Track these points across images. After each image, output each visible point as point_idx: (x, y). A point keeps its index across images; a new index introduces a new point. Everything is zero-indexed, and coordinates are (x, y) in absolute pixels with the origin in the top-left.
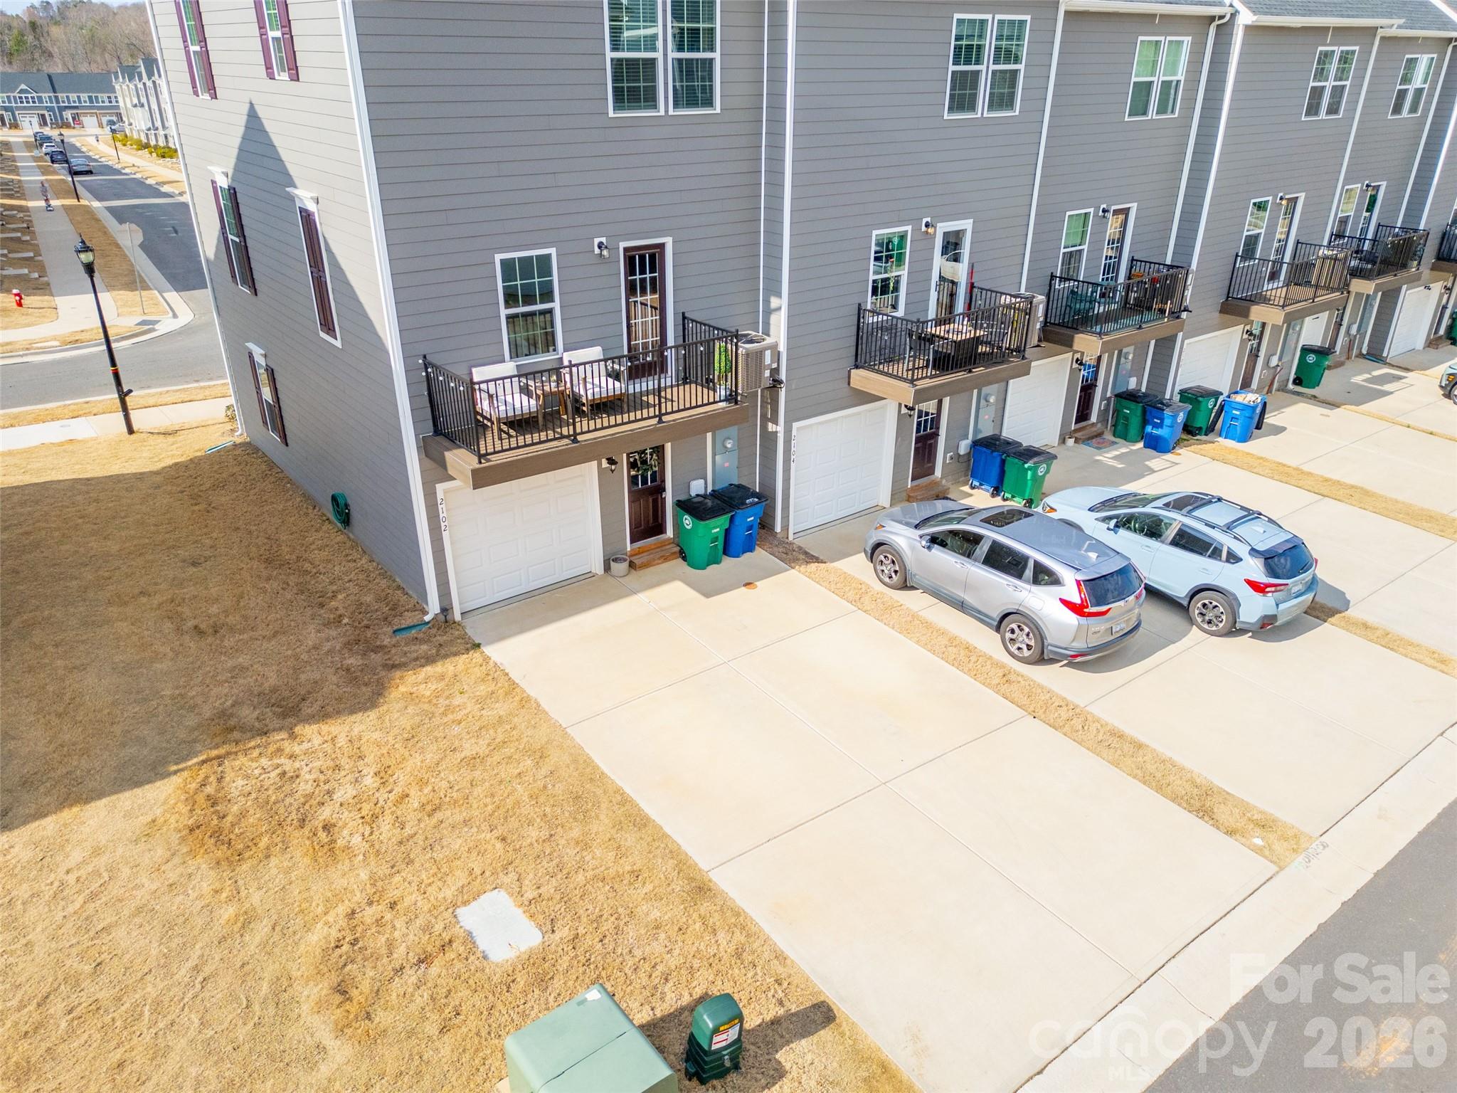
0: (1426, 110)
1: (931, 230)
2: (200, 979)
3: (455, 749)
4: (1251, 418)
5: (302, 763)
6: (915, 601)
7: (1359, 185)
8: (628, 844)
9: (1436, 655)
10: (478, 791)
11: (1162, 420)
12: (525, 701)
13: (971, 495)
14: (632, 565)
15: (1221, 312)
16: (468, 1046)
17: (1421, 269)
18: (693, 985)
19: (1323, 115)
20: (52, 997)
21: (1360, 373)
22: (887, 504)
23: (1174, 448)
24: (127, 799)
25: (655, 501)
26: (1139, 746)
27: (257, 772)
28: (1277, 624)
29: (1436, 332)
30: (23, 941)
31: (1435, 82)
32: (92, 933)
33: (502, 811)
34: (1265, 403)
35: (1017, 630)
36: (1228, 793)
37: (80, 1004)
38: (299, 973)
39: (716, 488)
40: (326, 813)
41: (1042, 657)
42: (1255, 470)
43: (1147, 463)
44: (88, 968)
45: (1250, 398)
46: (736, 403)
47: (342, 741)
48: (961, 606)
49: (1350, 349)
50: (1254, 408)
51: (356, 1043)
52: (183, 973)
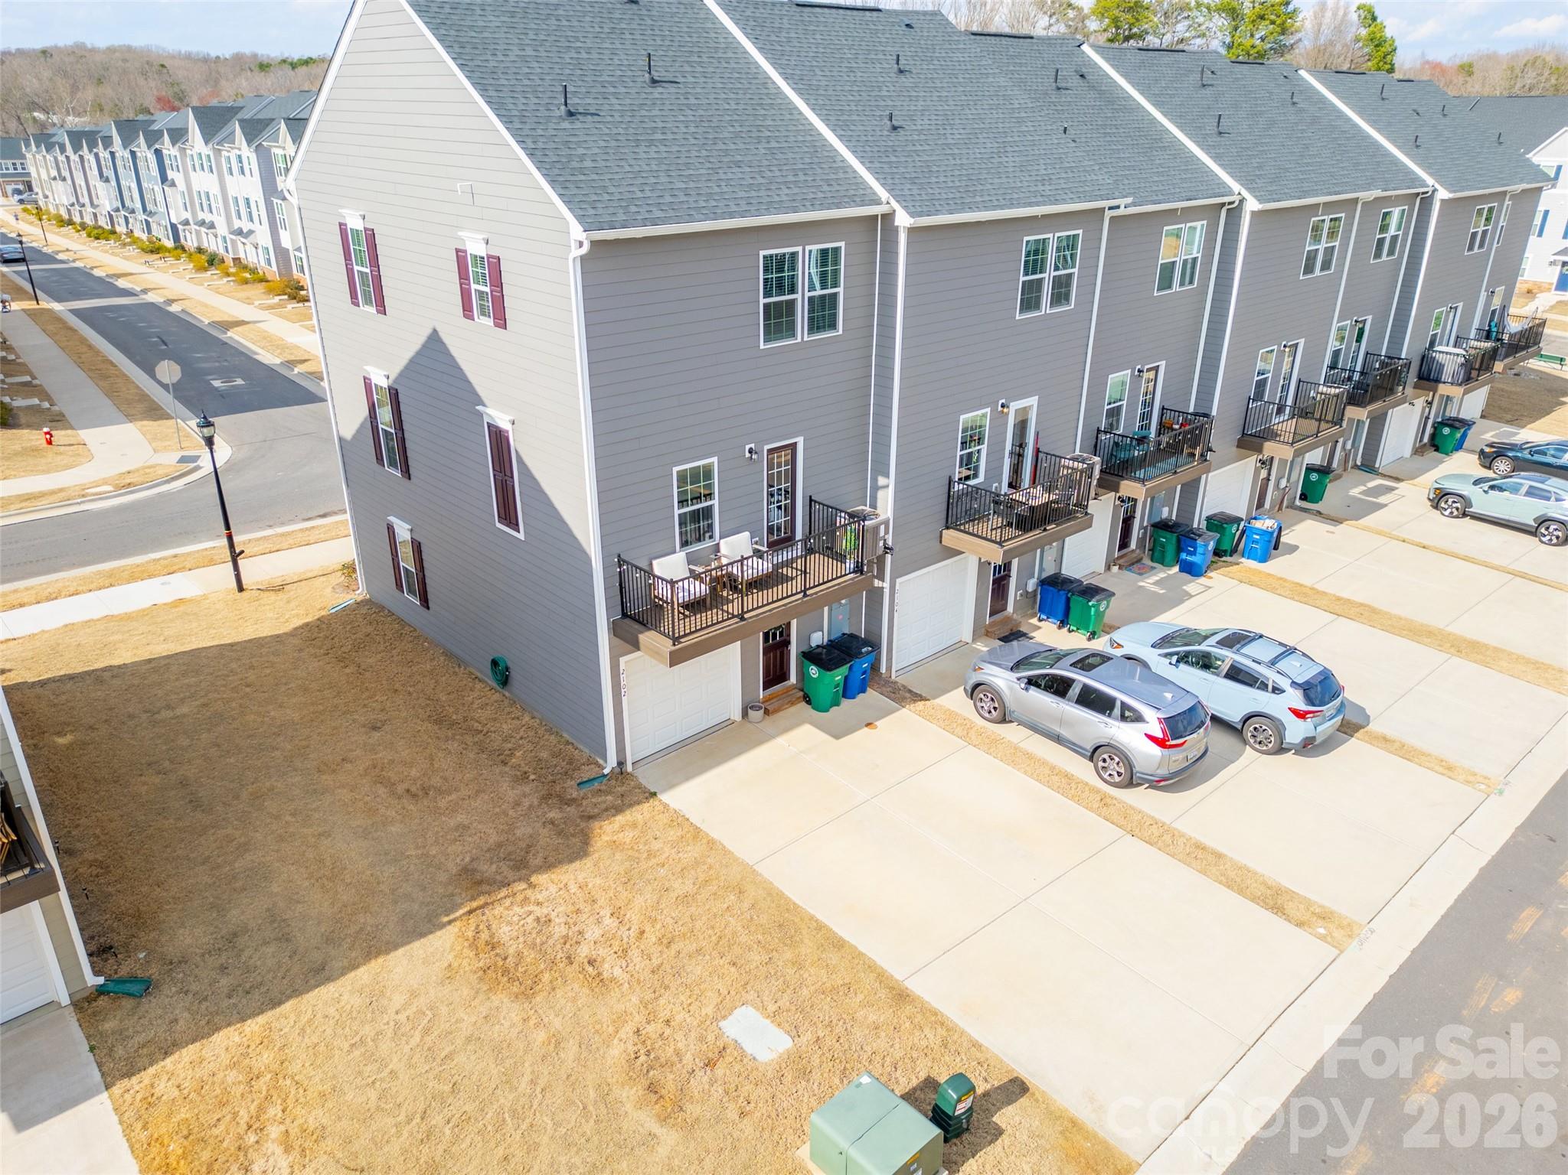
0: (1402, 252)
1: (1005, 410)
2: (539, 1090)
3: (667, 889)
4: (1270, 541)
5: (549, 909)
6: (1012, 733)
7: (1349, 322)
8: (834, 963)
9: (1444, 763)
10: (699, 924)
11: (1195, 548)
12: (712, 843)
13: (1039, 628)
14: (767, 712)
15: (1238, 447)
16: (765, 1126)
17: (1406, 391)
18: (917, 1070)
19: (1317, 272)
20: (428, 1112)
21: (1356, 486)
22: (969, 640)
23: (1206, 572)
24: (418, 947)
25: (782, 654)
26: (1219, 856)
27: (515, 919)
28: (1316, 743)
29: (1421, 440)
30: (388, 1070)
31: (1407, 228)
32: (439, 1060)
33: (724, 941)
34: (1281, 528)
35: (1108, 760)
36: (1293, 892)
37: (453, 1116)
38: (614, 1080)
39: (832, 638)
40: (584, 951)
41: (1131, 781)
42: (1278, 592)
43: (1185, 587)
44: (447, 1088)
45: (1267, 524)
46: (862, 573)
47: (573, 888)
48: (1058, 739)
49: (1346, 461)
50: (1272, 533)
51: (679, 1129)
52: (524, 1085)
